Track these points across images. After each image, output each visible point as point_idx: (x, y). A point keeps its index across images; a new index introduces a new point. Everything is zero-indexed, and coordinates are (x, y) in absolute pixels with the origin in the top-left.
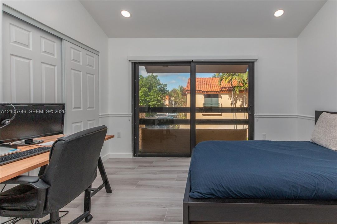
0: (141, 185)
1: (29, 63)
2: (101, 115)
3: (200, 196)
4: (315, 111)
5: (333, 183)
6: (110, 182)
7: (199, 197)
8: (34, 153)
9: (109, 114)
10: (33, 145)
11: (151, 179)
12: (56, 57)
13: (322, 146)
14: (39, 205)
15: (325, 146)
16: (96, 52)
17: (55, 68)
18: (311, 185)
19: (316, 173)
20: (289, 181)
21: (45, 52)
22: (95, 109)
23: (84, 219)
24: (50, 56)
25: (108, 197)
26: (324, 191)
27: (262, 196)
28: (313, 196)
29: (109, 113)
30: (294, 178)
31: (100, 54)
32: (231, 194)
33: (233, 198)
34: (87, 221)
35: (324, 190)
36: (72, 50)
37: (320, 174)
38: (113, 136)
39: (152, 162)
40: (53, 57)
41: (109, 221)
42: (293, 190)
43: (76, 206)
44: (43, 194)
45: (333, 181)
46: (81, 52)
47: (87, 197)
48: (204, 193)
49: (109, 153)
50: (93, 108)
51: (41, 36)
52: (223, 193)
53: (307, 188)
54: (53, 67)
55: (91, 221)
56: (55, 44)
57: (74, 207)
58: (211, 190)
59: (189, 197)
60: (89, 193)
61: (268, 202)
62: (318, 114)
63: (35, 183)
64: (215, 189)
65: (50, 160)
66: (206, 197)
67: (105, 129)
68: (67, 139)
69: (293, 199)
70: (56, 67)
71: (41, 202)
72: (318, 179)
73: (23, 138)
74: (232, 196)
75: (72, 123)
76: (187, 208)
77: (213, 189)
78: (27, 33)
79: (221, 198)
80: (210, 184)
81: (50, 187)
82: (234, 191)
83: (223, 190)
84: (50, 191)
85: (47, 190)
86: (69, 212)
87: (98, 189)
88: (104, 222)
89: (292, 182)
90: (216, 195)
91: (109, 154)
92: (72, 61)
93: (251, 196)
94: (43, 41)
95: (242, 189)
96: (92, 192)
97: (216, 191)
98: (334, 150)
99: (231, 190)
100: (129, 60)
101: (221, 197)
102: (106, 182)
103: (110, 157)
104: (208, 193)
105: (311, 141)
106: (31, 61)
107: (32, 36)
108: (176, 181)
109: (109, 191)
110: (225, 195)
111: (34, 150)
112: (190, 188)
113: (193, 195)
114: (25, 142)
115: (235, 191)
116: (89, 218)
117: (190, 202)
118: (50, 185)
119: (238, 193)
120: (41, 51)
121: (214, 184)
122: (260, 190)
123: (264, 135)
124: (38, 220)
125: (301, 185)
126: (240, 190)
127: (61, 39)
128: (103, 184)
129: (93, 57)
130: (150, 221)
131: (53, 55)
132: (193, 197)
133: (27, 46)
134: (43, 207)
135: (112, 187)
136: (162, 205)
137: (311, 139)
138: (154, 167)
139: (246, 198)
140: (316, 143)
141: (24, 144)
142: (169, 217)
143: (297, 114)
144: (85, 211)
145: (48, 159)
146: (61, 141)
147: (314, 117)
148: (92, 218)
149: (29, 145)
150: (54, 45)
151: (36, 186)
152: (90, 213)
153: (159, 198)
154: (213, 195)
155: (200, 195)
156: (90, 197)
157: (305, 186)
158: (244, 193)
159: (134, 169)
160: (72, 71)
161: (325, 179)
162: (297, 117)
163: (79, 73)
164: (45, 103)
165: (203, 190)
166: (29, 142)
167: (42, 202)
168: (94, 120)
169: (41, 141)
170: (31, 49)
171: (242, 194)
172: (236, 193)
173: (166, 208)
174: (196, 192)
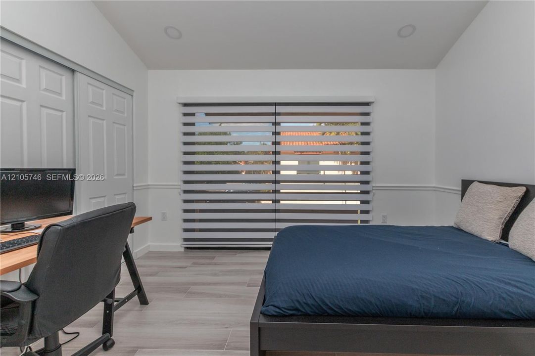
0: (194, 293)
1: (21, 107)
2: (136, 187)
3: (276, 312)
4: (462, 180)
5: (485, 293)
6: (146, 288)
7: (275, 314)
8: (20, 244)
9: (149, 185)
10: (23, 231)
11: (209, 284)
12: (64, 98)
13: (472, 234)
14: (20, 325)
15: (476, 234)
16: (130, 92)
17: (62, 114)
18: (452, 295)
19: (459, 276)
20: (417, 289)
21: (46, 90)
22: (126, 177)
23: (102, 345)
24: (55, 96)
25: (141, 311)
26: (471, 306)
27: (374, 312)
28: (454, 312)
29: (149, 183)
30: (425, 284)
31: (134, 95)
32: (325, 309)
33: (329, 315)
34: (106, 348)
35: (472, 303)
36: (90, 88)
37: (466, 278)
38: (150, 219)
39: (213, 258)
40: (60, 98)
41: (139, 349)
42: (423, 304)
43: (91, 325)
44: (28, 310)
45: (485, 289)
46: (104, 91)
47: (108, 312)
48: (282, 308)
49: (149, 244)
50: (124, 175)
51: (40, 66)
52: (313, 307)
53: (444, 300)
54: (59, 114)
55: (112, 349)
56: (64, 78)
57: (88, 327)
58: (296, 302)
59: (261, 313)
60: (111, 305)
61: (382, 322)
62: (466, 185)
63: (13, 293)
64: (302, 303)
65: (38, 257)
66: (287, 314)
67: (132, 207)
68: (65, 224)
69: (422, 318)
70: (64, 113)
71: (23, 322)
72: (463, 287)
73: (10, 221)
74: (327, 313)
75: (90, 198)
76: (257, 331)
77: (298, 301)
78: (18, 60)
79: (310, 315)
80: (293, 293)
81: (38, 298)
82: (330, 305)
83: (313, 302)
84: (39, 305)
85: (34, 303)
86: (80, 334)
87: (125, 299)
88: (132, 350)
89: (421, 290)
90: (303, 311)
91: (149, 246)
92: (90, 104)
93: (357, 313)
94: (44, 73)
95: (342, 301)
96: (115, 303)
97: (303, 304)
98: (489, 240)
99: (326, 303)
100: (179, 103)
101: (310, 313)
102: (139, 289)
103: (151, 249)
104: (291, 308)
105: (454, 226)
106: (25, 104)
107: (26, 65)
108: (249, 286)
109: (144, 301)
110: (317, 311)
111: (21, 240)
112: (264, 299)
113: (268, 311)
114: (12, 227)
115: (332, 304)
116: (109, 343)
117: (263, 321)
118: (38, 295)
119: (337, 308)
120: (40, 88)
121: (299, 293)
122: (371, 302)
123: (384, 217)
124: (30, 347)
125: (435, 296)
126: (339, 302)
127: (73, 71)
128: (135, 291)
129: (125, 99)
130: (203, 349)
131: (60, 94)
132: (267, 313)
133: (18, 81)
134: (27, 330)
135: (149, 296)
136: (224, 324)
137: (455, 223)
138: (215, 264)
139: (349, 316)
140: (463, 229)
141: (10, 230)
142: (233, 342)
143: (434, 185)
144: (104, 333)
145: (36, 256)
146: (56, 227)
147: (460, 189)
148: (113, 343)
149: (18, 232)
150: (61, 80)
151: (15, 296)
152: (111, 337)
153: (219, 313)
154: (297, 310)
155: (278, 310)
156: (113, 311)
157: (441, 297)
158: (345, 308)
159: (185, 268)
160: (90, 118)
161: (473, 285)
162: (435, 189)
163: (101, 122)
164: (46, 167)
165: (283, 302)
166: (18, 227)
167: (26, 322)
168: (125, 193)
169: (37, 226)
170: (24, 85)
171: (343, 309)
172: (334, 308)
173: (229, 329)
174: (272, 305)
